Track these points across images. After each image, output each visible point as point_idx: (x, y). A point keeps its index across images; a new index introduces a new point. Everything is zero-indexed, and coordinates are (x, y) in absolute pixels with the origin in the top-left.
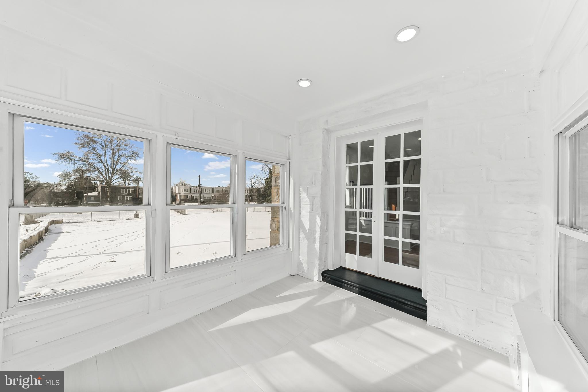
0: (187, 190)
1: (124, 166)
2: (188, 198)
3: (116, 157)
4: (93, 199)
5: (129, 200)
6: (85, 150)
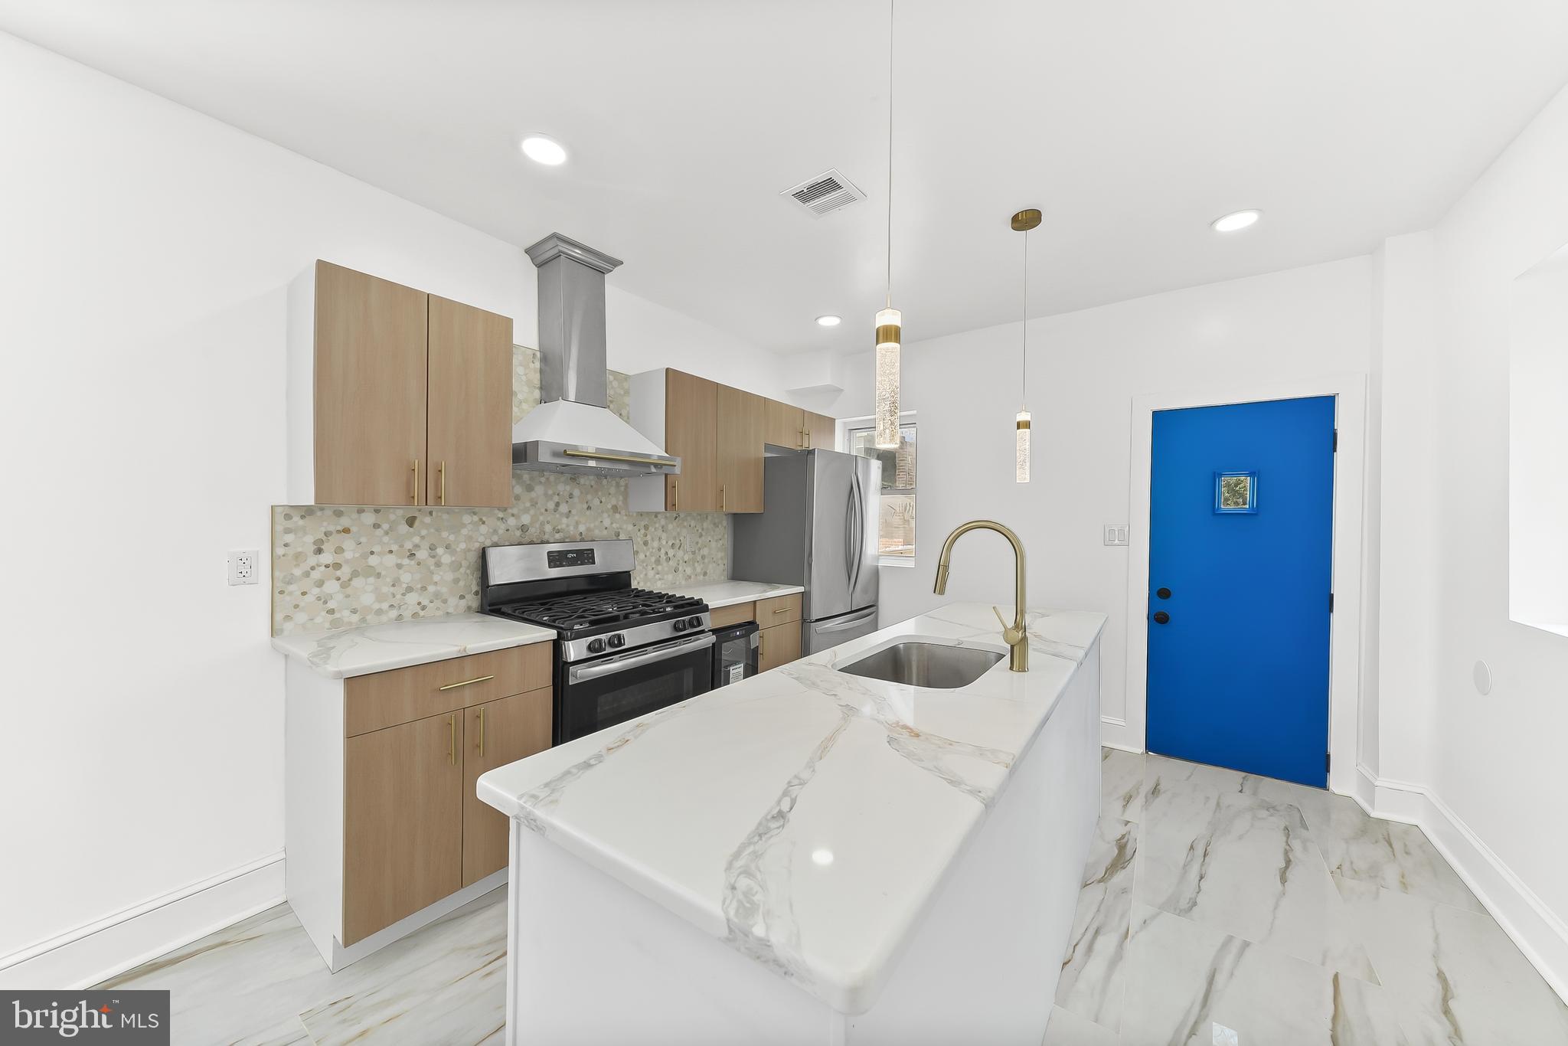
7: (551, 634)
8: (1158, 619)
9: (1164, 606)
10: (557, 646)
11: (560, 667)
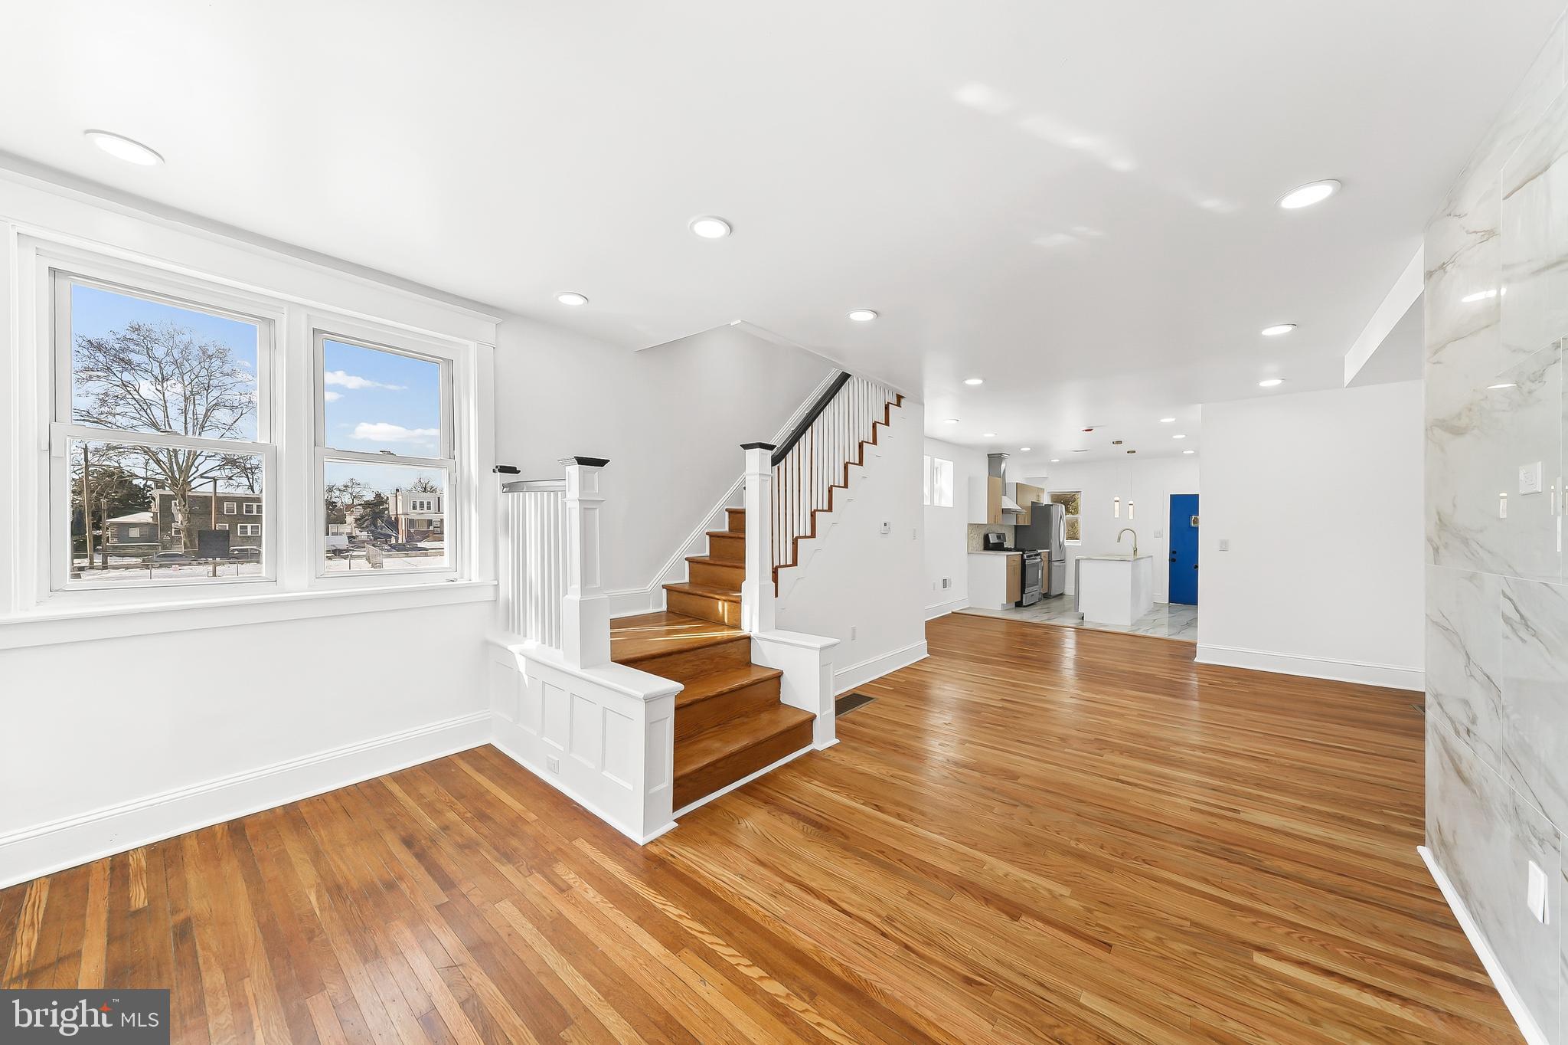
0: (429, 503)
1: (228, 434)
2: (431, 528)
3: (201, 410)
4: (134, 533)
5: (249, 534)
6: (98, 387)
7: (1021, 553)
8: (1172, 560)
9: (1174, 557)
10: (1022, 555)
11: (1023, 561)
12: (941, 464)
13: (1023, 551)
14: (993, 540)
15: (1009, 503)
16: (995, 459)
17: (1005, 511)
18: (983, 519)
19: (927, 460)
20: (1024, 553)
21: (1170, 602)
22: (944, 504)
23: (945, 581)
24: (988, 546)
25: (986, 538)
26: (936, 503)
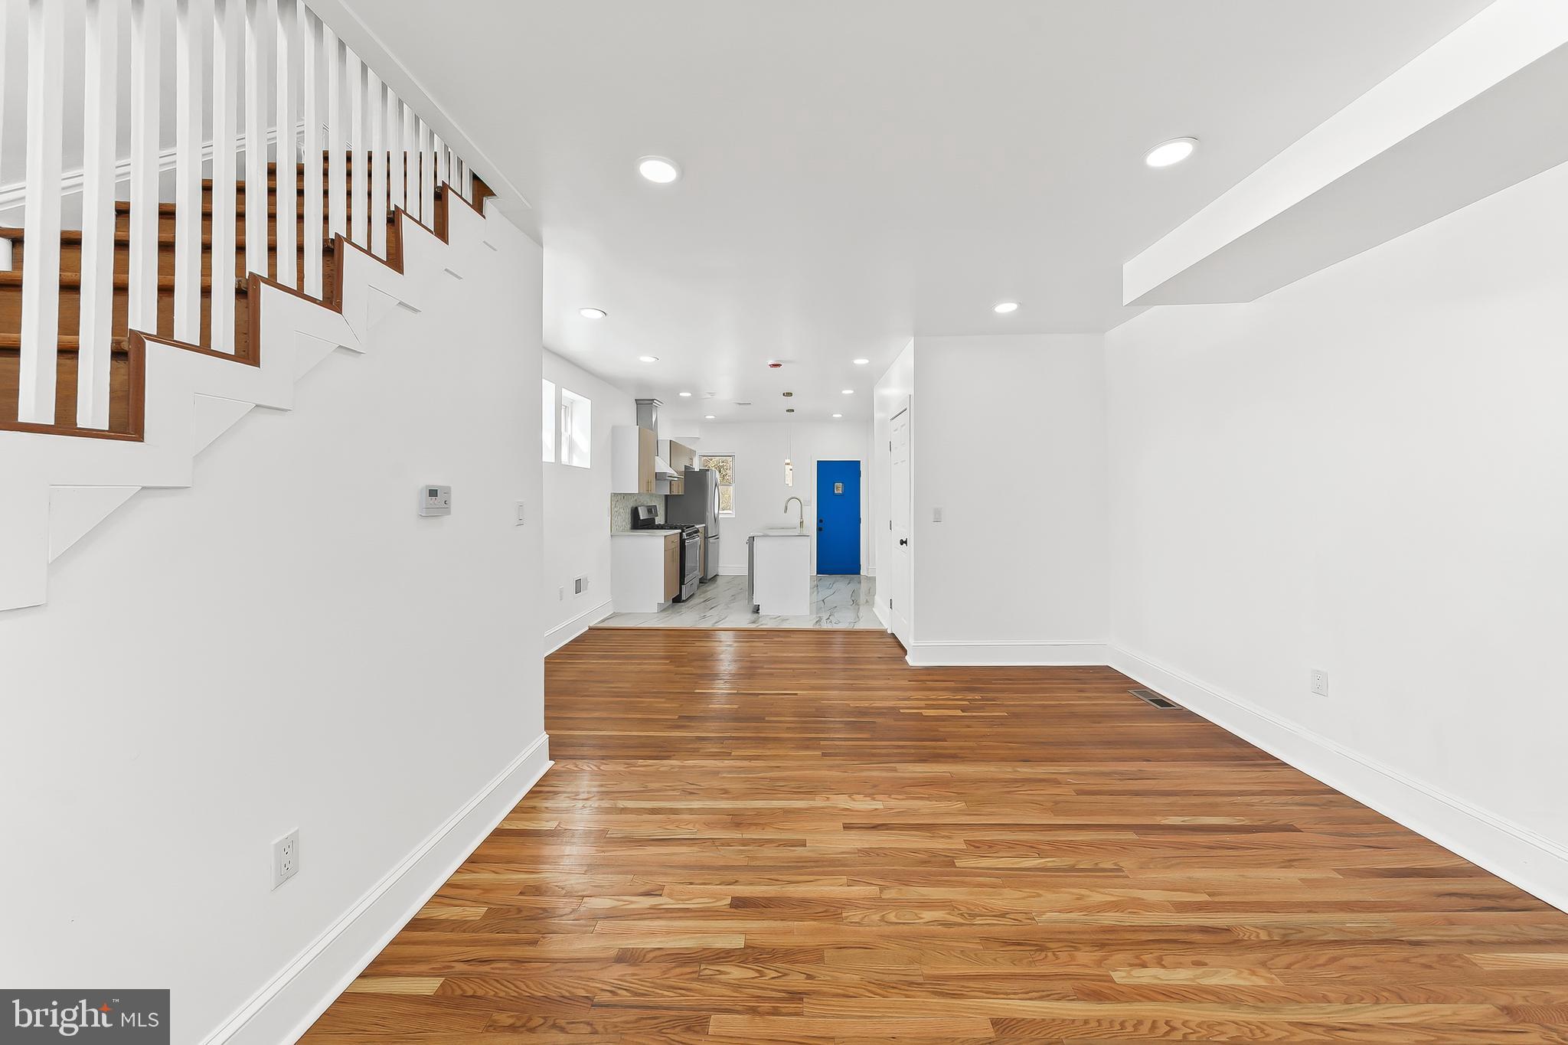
7: (680, 531)
8: (819, 529)
9: (821, 525)
10: (681, 534)
11: (682, 542)
12: (572, 402)
13: (682, 528)
14: (643, 515)
15: (662, 465)
16: (644, 406)
17: (659, 477)
18: (634, 488)
19: (549, 390)
20: (683, 531)
21: (817, 574)
22: (576, 462)
23: (578, 582)
24: (639, 524)
25: (635, 512)
26: (564, 459)
